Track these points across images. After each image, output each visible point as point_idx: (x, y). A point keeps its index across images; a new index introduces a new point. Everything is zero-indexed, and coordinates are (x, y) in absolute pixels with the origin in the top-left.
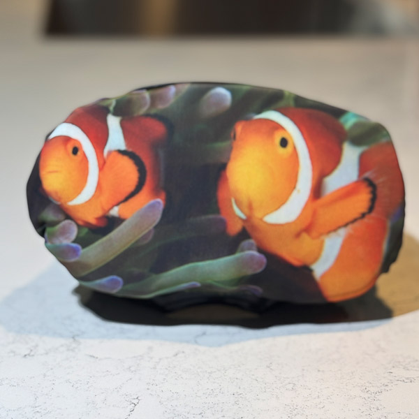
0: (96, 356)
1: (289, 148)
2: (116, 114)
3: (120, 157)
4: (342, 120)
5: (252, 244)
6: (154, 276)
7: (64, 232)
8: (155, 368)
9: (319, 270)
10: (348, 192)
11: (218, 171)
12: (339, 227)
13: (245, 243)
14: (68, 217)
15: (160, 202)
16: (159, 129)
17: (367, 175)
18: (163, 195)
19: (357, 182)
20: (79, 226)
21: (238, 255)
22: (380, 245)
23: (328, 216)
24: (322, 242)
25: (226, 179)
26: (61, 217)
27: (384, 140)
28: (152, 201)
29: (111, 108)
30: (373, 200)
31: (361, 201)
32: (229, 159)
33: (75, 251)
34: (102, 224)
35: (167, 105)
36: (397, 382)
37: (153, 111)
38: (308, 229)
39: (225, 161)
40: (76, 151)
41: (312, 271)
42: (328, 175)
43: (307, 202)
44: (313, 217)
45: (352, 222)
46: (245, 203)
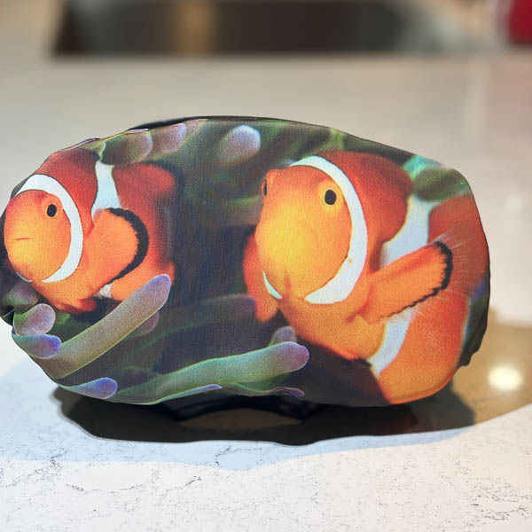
0: (80, 486)
1: (338, 204)
3: (113, 217)
4: (406, 167)
5: (290, 332)
6: (160, 376)
7: (37, 320)
8: (159, 505)
9: (378, 364)
10: (415, 262)
11: (244, 236)
12: (405, 308)
13: (281, 332)
14: (42, 300)
15: (167, 278)
16: (165, 181)
17: (439, 238)
18: (171, 268)
19: (426, 248)
21: (271, 347)
22: (458, 331)
23: (388, 293)
24: (384, 326)
25: (255, 246)
26: (33, 299)
27: (461, 193)
28: (157, 277)
29: (100, 154)
30: (448, 271)
31: (433, 272)
32: (258, 220)
33: (53, 345)
34: (90, 308)
35: (175, 150)
36: (483, 520)
37: (156, 157)
38: (363, 311)
39: (251, 223)
40: (52, 211)
41: (369, 365)
42: (389, 239)
43: (361, 275)
44: (370, 294)
45: (421, 301)
46: (280, 277)
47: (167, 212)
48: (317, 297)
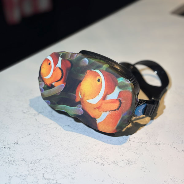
1: (100, 83)
2: (61, 57)
3: (59, 69)
4: (118, 79)
5: (81, 106)
6: (57, 105)
7: (41, 85)
9: (98, 121)
10: (113, 102)
13: (79, 105)
14: (43, 81)
15: (64, 85)
16: (70, 65)
17: (120, 98)
18: (65, 83)
19: (116, 99)
20: (45, 84)
21: (75, 108)
22: (117, 121)
23: (105, 106)
24: (102, 113)
25: (80, 85)
28: (62, 84)
29: (61, 55)
30: (120, 107)
31: (116, 105)
32: (83, 80)
33: (43, 91)
34: (50, 86)
35: (73, 59)
37: (70, 60)
38: (98, 108)
39: (81, 80)
40: (50, 64)
41: (96, 120)
42: (109, 94)
43: (100, 100)
44: (101, 105)
45: (111, 111)
46: (83, 94)
47: (68, 72)
48: (89, 101)
